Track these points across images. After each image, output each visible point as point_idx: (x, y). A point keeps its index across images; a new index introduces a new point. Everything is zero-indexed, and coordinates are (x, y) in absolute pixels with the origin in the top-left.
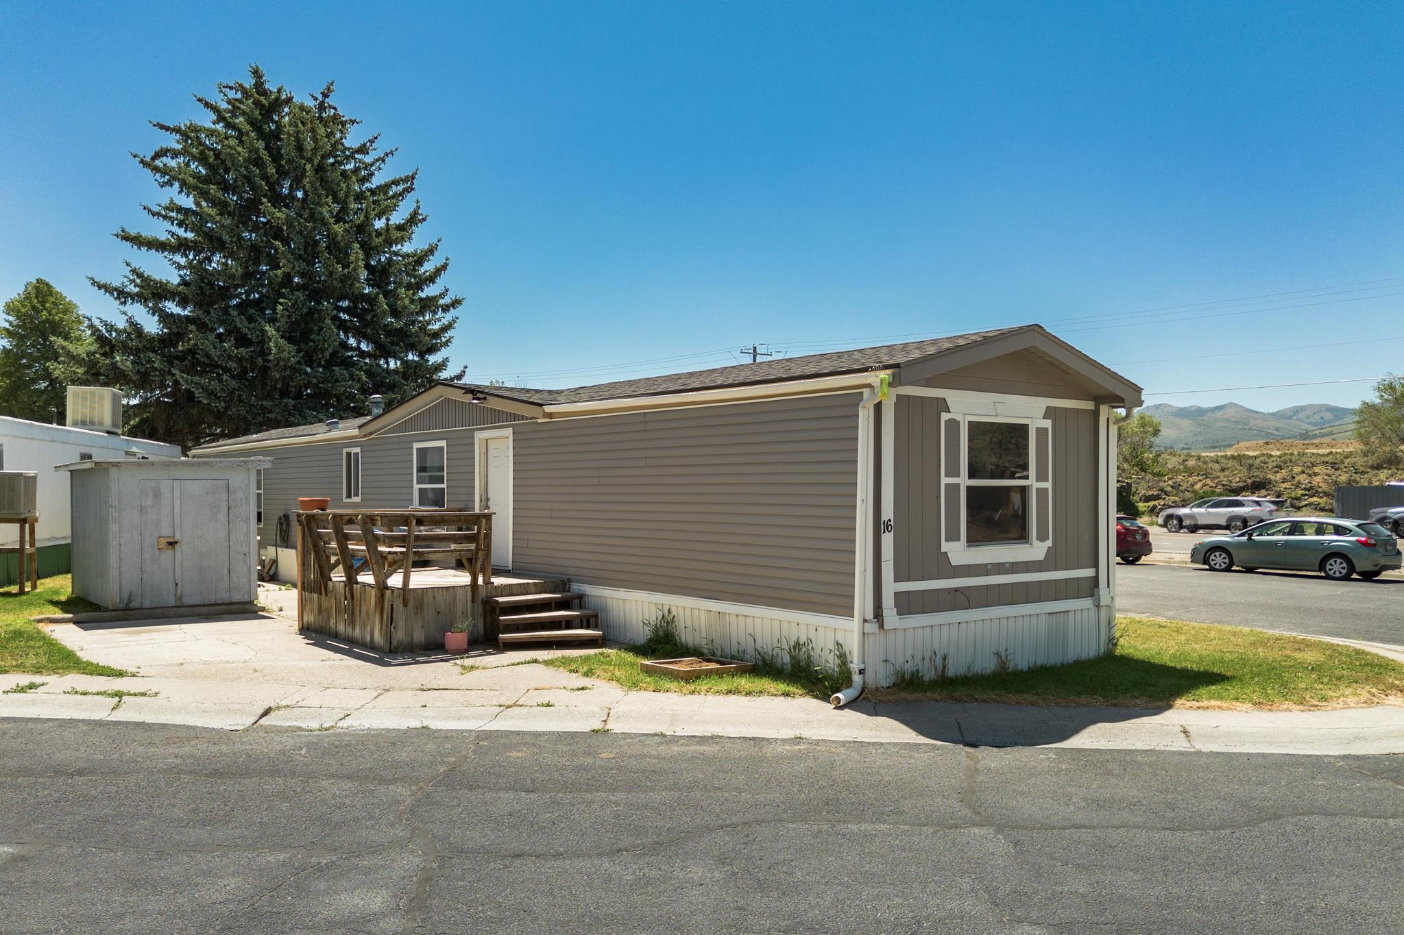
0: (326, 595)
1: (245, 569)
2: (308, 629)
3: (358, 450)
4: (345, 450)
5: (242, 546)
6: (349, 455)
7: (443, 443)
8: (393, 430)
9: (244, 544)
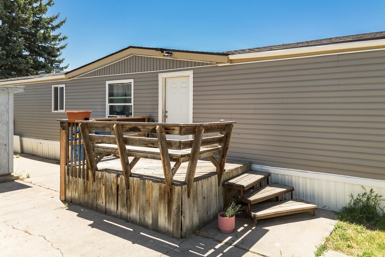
0: (94, 181)
1: (6, 154)
2: (71, 202)
3: (63, 86)
4: (53, 86)
5: (3, 140)
6: (56, 89)
7: (132, 81)
8: (90, 75)
9: (5, 139)
